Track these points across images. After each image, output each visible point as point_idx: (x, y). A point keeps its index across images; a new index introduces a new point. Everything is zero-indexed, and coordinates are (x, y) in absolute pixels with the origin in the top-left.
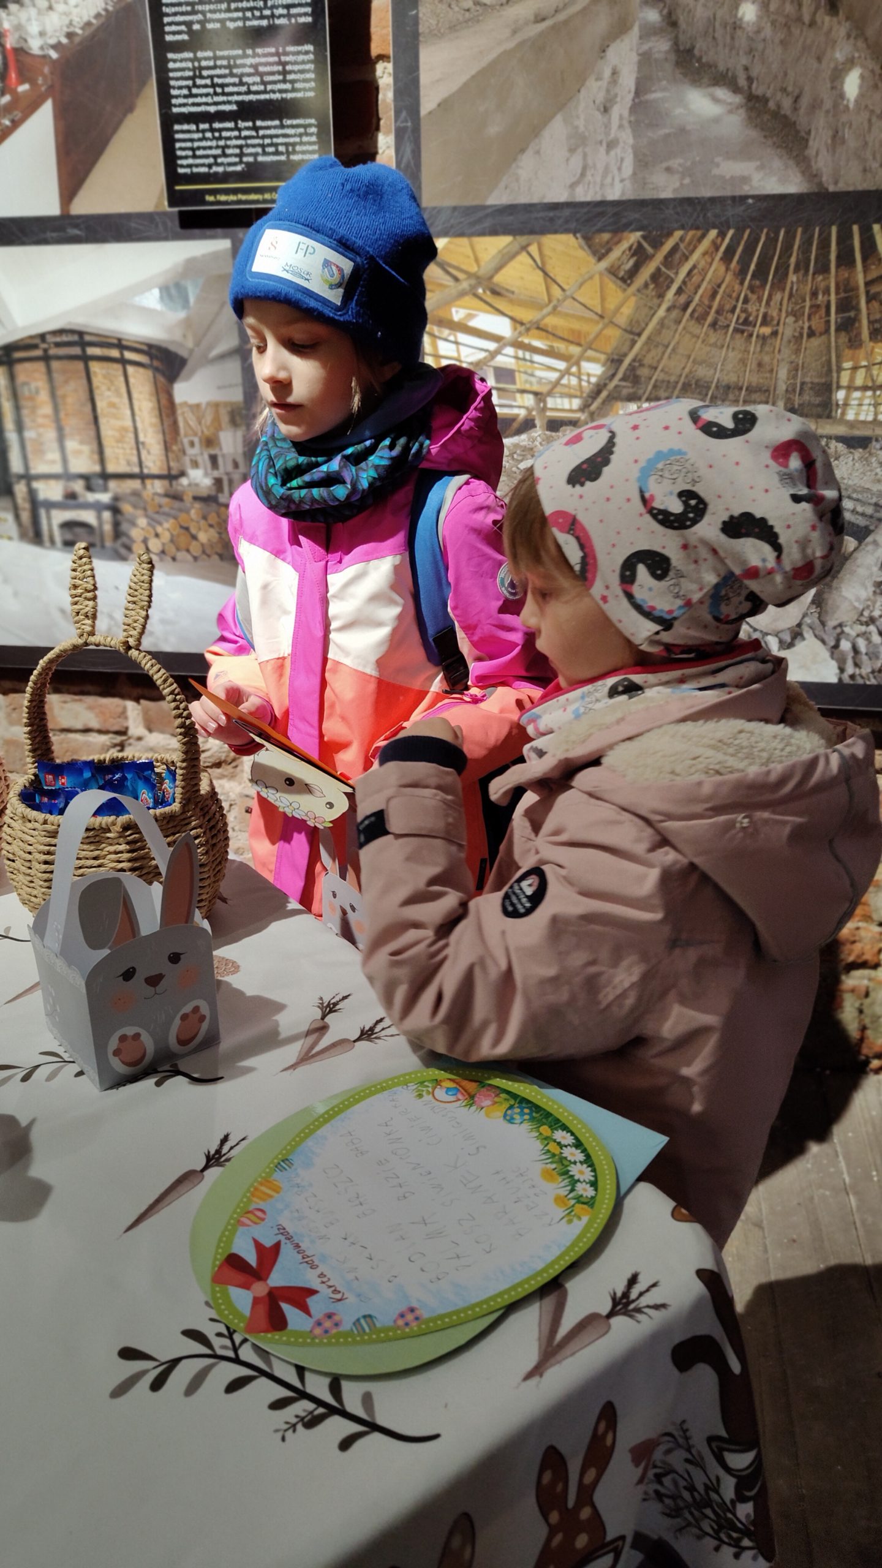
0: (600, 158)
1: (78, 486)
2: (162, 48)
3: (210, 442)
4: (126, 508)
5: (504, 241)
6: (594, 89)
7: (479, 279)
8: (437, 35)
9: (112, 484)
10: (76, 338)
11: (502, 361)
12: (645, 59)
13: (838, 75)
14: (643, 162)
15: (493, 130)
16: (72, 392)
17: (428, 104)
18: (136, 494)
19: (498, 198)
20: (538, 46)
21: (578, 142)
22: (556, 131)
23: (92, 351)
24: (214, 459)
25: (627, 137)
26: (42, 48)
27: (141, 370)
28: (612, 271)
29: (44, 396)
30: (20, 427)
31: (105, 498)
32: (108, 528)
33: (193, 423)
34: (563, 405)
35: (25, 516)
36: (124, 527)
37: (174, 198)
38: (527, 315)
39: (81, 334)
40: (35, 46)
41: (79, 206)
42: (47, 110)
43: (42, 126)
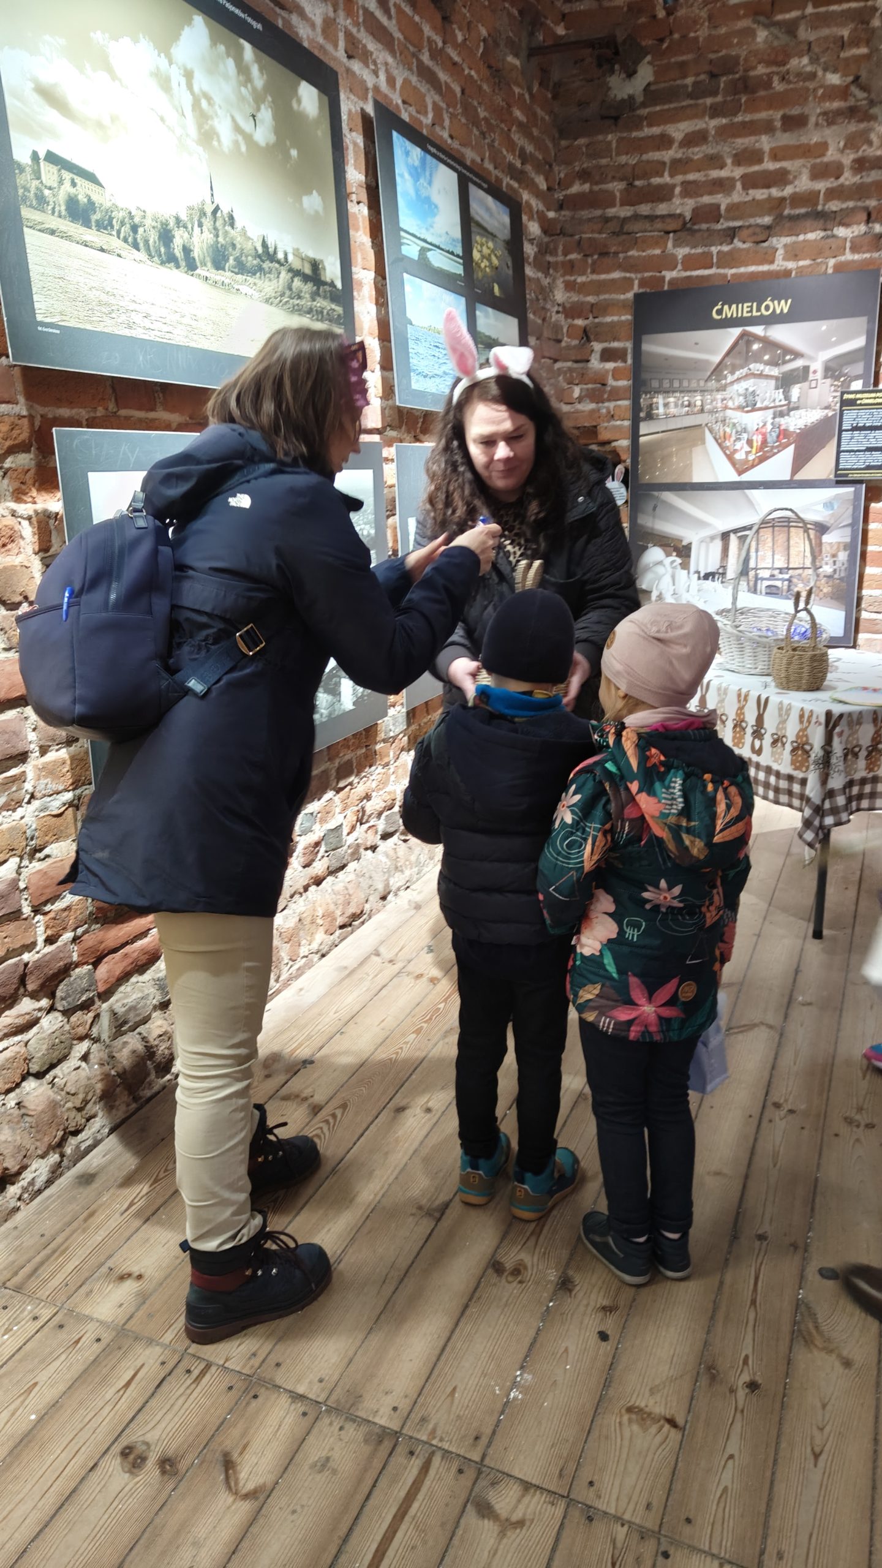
1: (776, 572)
2: (841, 431)
3: (834, 556)
4: (795, 580)
9: (790, 572)
10: (787, 519)
16: (781, 538)
18: (800, 575)
23: (792, 524)
24: (835, 562)
26: (794, 429)
27: (811, 531)
29: (770, 539)
30: (757, 551)
31: (786, 576)
32: (785, 587)
33: (828, 549)
35: (752, 583)
37: (836, 475)
39: (790, 518)
40: (791, 429)
41: (797, 477)
42: (792, 447)
43: (789, 452)
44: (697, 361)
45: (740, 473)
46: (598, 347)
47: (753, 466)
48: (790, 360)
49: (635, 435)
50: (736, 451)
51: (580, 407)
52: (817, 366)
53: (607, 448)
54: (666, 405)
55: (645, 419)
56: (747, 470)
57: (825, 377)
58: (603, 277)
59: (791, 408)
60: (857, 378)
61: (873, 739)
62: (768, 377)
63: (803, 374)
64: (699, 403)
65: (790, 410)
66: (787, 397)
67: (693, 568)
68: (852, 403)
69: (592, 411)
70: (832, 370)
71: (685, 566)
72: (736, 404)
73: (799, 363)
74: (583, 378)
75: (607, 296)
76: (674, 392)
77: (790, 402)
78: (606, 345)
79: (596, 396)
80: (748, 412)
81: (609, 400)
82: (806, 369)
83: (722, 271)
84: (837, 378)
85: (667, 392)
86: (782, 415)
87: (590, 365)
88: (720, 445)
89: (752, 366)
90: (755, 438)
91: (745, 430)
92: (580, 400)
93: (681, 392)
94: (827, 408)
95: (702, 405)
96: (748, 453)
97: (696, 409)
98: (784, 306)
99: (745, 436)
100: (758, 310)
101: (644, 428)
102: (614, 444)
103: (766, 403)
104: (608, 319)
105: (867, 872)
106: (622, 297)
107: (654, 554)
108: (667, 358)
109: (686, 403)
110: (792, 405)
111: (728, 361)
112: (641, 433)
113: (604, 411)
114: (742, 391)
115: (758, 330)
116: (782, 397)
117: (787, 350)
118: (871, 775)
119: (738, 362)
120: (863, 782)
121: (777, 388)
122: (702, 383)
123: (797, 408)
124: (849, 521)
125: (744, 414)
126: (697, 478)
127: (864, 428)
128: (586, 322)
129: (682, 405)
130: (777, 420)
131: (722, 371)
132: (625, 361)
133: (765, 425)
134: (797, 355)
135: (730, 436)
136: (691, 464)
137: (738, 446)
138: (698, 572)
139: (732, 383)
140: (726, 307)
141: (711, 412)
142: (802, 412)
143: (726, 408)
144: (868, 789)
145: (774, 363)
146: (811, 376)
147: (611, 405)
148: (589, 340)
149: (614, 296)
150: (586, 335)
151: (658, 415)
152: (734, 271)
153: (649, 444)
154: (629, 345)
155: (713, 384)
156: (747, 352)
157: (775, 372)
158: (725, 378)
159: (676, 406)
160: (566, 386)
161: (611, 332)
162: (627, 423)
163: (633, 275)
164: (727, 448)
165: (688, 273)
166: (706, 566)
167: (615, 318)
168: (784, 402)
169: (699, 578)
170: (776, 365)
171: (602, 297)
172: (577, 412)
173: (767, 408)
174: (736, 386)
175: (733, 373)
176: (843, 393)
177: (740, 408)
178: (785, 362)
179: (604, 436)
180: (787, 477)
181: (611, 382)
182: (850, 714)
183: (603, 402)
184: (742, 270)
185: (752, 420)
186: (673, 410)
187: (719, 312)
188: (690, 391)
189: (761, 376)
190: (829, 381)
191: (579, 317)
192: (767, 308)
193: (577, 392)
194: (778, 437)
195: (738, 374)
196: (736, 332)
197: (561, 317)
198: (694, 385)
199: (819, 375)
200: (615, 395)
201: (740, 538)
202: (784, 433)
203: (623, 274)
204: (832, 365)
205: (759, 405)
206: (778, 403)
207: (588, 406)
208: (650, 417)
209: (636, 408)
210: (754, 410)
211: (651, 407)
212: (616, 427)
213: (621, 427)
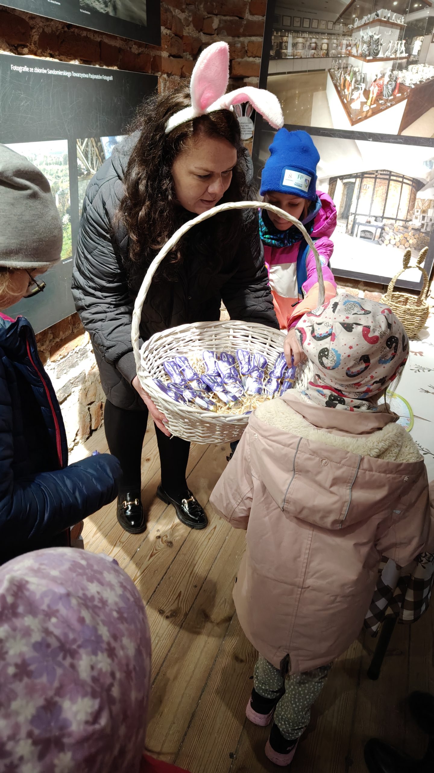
1: (372, 220)
3: (424, 212)
4: (387, 228)
9: (385, 220)
10: (389, 173)
16: (381, 190)
18: (392, 225)
23: (392, 178)
24: (424, 218)
26: (410, 84)
27: (408, 186)
29: (371, 189)
30: (358, 198)
31: (380, 224)
32: (378, 234)
33: (420, 205)
35: (350, 227)
36: (384, 234)
39: (391, 172)
40: (407, 84)
41: (405, 133)
42: (405, 102)
43: (401, 107)
45: (353, 123)
47: (366, 117)
48: (418, 9)
49: (264, 74)
50: (352, 100)
54: (295, 45)
55: (274, 58)
56: (360, 120)
59: (411, 61)
62: (394, 25)
63: (427, 26)
64: (325, 46)
65: (409, 63)
66: (408, 50)
72: (360, 51)
76: (303, 32)
77: (410, 55)
79: (232, 29)
80: (369, 61)
81: (244, 36)
85: (297, 31)
86: (400, 67)
88: (339, 92)
89: (379, 12)
90: (371, 89)
91: (364, 80)
92: (218, 31)
93: (310, 33)
95: (328, 50)
96: (363, 104)
97: (322, 53)
99: (363, 86)
101: (273, 67)
103: (388, 54)
109: (313, 45)
110: (412, 58)
112: (269, 72)
113: (239, 45)
114: (366, 38)
116: (403, 48)
119: (367, 5)
121: (400, 39)
122: (330, 25)
123: (415, 62)
125: (365, 63)
126: (316, 123)
129: (310, 47)
130: (395, 72)
131: (350, 14)
133: (383, 76)
135: (350, 85)
136: (311, 109)
137: (356, 94)
139: (359, 28)
141: (336, 57)
142: (420, 67)
145: (401, 10)
147: (246, 40)
151: (286, 55)
153: (276, 83)
155: (340, 27)
157: (401, 20)
158: (353, 22)
159: (304, 47)
160: (206, 15)
162: (258, 61)
164: (345, 96)
168: (404, 55)
170: (404, 12)
173: (388, 59)
174: (361, 33)
175: (360, 18)
177: (363, 57)
178: (412, 10)
179: (237, 71)
180: (395, 132)
181: (248, 16)
183: (239, 37)
185: (372, 70)
186: (300, 52)
188: (318, 33)
189: (388, 23)
193: (216, 23)
194: (393, 90)
195: (365, 19)
198: (322, 26)
200: (250, 30)
201: (345, 184)
202: (401, 87)
205: (380, 55)
206: (398, 55)
208: (279, 56)
209: (267, 45)
210: (375, 60)
211: (281, 46)
212: (248, 63)
213: (253, 64)
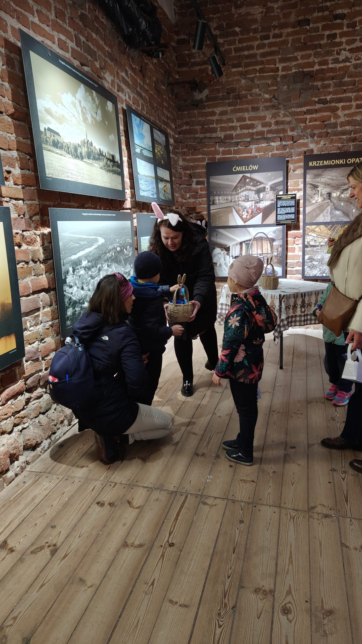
0: (327, 217)
1: (259, 255)
2: (277, 208)
3: (277, 249)
5: (315, 226)
6: (326, 211)
7: (312, 230)
8: (308, 206)
11: (315, 239)
12: (331, 208)
13: (352, 210)
14: (331, 218)
15: (314, 215)
16: (260, 244)
17: (307, 212)
18: (266, 256)
19: (314, 222)
20: (319, 207)
21: (324, 216)
22: (321, 215)
23: (263, 239)
24: (278, 251)
25: (329, 216)
27: (269, 241)
28: (328, 229)
29: (256, 244)
30: (252, 248)
31: (262, 257)
33: (276, 247)
34: (322, 244)
37: (276, 222)
38: (318, 234)
39: (262, 237)
40: (261, 207)
41: (264, 223)
42: (261, 213)
43: (260, 215)
44: (228, 185)
45: (245, 222)
46: (195, 180)
47: (249, 220)
48: (259, 185)
49: (209, 210)
50: (243, 215)
51: (189, 200)
52: (268, 187)
53: (199, 214)
54: (219, 200)
55: (212, 205)
56: (247, 221)
57: (271, 190)
58: (195, 157)
59: (260, 200)
60: (281, 191)
61: (294, 303)
62: (252, 190)
63: (264, 190)
64: (230, 199)
65: (260, 201)
66: (259, 197)
67: (231, 255)
68: (280, 199)
69: (194, 202)
70: (273, 188)
71: (228, 254)
72: (242, 199)
73: (262, 186)
74: (190, 191)
75: (197, 163)
76: (221, 195)
78: (198, 179)
79: (195, 197)
80: (246, 202)
81: (199, 198)
82: (264, 188)
83: (235, 156)
84: (275, 191)
85: (219, 195)
86: (257, 203)
87: (192, 186)
88: (238, 213)
89: (247, 187)
90: (249, 210)
91: (246, 208)
92: (189, 198)
93: (224, 195)
94: (272, 200)
96: (247, 216)
97: (229, 201)
98: (256, 167)
99: (246, 210)
100: (248, 168)
101: (212, 207)
102: (202, 213)
103: (252, 199)
104: (198, 171)
105: (295, 351)
106: (202, 164)
107: (217, 250)
108: (218, 184)
109: (226, 199)
111: (239, 185)
112: (211, 209)
113: (198, 202)
114: (244, 195)
115: (248, 175)
116: (257, 197)
117: (258, 182)
118: (294, 315)
119: (242, 185)
120: (292, 317)
121: (255, 194)
122: (231, 192)
123: (262, 200)
124: (282, 237)
126: (231, 224)
127: (284, 207)
128: (190, 172)
129: (224, 200)
131: (237, 188)
132: (204, 185)
133: (252, 206)
134: (261, 183)
135: (241, 210)
136: (228, 219)
137: (244, 213)
138: (233, 256)
139: (241, 192)
140: (237, 167)
141: (234, 202)
142: (264, 202)
143: (239, 200)
144: (294, 319)
145: (254, 186)
146: (266, 190)
147: (200, 200)
148: (191, 178)
149: (199, 163)
150: (191, 176)
151: (216, 203)
152: (239, 156)
153: (214, 213)
154: (205, 180)
155: (234, 193)
156: (245, 182)
157: (254, 189)
158: (238, 190)
159: (222, 200)
160: (184, 193)
161: (199, 175)
162: (206, 206)
163: (205, 157)
164: (240, 214)
165: (224, 156)
166: (235, 254)
167: (200, 171)
168: (258, 199)
169: (233, 258)
170: (255, 186)
171: (195, 164)
172: (188, 202)
173: (252, 201)
174: (242, 194)
175: (241, 189)
176: (277, 195)
177: (244, 201)
178: (257, 185)
179: (198, 210)
180: (260, 223)
181: (200, 192)
182: (286, 295)
183: (197, 199)
184: (242, 155)
185: (248, 205)
186: (221, 201)
187: (235, 169)
188: (227, 195)
189: (250, 190)
190: (272, 192)
191: (188, 170)
192: (251, 168)
193: (188, 195)
194: (257, 210)
196: (241, 175)
197: (182, 170)
198: (228, 193)
199: (269, 190)
200: (201, 196)
201: (246, 244)
202: (259, 209)
203: (202, 156)
204: (273, 186)
205: (250, 200)
206: (256, 199)
207: (192, 200)
208: (214, 204)
209: (209, 201)
210: (248, 201)
211: (214, 200)
212: (202, 207)
213: (204, 207)
